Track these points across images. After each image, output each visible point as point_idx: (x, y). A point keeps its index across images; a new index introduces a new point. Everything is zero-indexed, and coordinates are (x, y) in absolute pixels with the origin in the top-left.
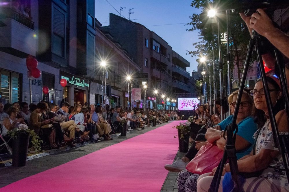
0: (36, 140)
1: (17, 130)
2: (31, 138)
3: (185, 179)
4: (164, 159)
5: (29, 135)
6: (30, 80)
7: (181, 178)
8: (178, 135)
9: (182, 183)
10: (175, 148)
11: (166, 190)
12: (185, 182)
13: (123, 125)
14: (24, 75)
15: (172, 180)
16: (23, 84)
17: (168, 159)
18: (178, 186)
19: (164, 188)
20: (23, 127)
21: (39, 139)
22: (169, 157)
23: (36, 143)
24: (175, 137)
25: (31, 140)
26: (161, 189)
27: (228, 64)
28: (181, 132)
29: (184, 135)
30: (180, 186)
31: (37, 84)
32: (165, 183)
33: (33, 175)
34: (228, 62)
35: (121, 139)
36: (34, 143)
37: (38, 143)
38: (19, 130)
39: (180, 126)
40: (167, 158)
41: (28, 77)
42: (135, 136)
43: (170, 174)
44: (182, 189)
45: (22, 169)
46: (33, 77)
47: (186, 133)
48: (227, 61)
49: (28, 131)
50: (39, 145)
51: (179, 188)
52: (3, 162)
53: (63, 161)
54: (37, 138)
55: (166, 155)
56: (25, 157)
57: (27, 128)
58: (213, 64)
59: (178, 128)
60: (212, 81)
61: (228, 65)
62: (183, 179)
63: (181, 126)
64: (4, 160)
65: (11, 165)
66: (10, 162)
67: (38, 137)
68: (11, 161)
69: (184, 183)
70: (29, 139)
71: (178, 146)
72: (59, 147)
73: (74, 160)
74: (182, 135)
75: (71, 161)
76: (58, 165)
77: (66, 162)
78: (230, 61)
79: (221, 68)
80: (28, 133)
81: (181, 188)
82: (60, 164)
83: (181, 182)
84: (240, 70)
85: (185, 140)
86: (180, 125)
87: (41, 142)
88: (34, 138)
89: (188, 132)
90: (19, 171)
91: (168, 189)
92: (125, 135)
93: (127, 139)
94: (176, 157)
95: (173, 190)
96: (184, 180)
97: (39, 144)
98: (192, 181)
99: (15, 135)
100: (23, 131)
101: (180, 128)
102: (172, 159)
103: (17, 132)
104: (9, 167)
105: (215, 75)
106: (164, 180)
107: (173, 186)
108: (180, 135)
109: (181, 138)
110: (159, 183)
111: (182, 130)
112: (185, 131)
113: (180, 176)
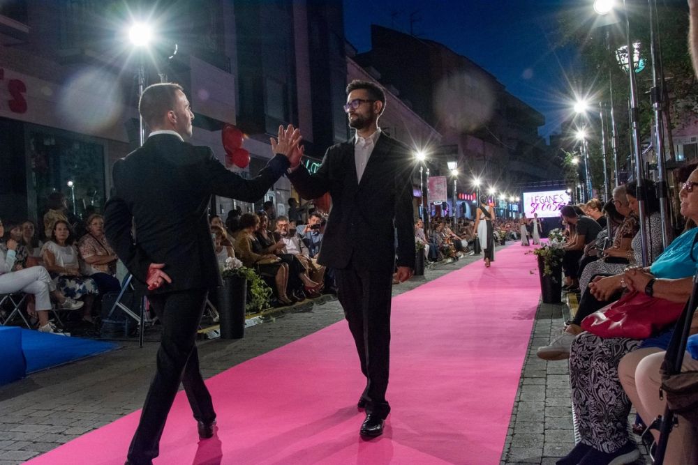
0: (259, 290)
1: (224, 270)
2: (250, 283)
3: (590, 348)
4: (514, 318)
5: (244, 279)
8: (538, 268)
9: (583, 357)
10: (533, 297)
11: (532, 378)
17: (522, 317)
19: (526, 375)
20: (234, 263)
21: (265, 287)
22: (524, 315)
23: (259, 294)
24: (531, 273)
25: (249, 288)
26: (520, 376)
27: (656, 109)
28: (545, 262)
29: (552, 268)
30: (578, 362)
32: (525, 364)
33: (262, 353)
34: (656, 105)
35: (415, 283)
36: (256, 294)
37: (264, 294)
38: (227, 269)
39: (541, 249)
40: (519, 316)
42: (442, 275)
43: (533, 347)
44: (583, 368)
45: (238, 343)
47: (555, 264)
48: (653, 102)
49: (243, 271)
50: (265, 297)
51: (576, 365)
52: (204, 331)
53: (311, 327)
54: (260, 285)
55: (516, 310)
56: (242, 322)
57: (241, 264)
58: (612, 113)
59: (539, 255)
60: (609, 150)
61: (656, 112)
63: (544, 249)
64: (204, 328)
65: (219, 335)
66: (216, 331)
67: (263, 282)
68: (217, 328)
70: (246, 286)
71: (539, 291)
72: (294, 301)
73: (332, 325)
74: (547, 268)
75: (327, 328)
76: (303, 336)
77: (318, 329)
78: (659, 101)
79: (637, 120)
80: (243, 276)
81: (580, 366)
82: (307, 334)
83: (581, 355)
84: (672, 122)
85: (554, 278)
86: (542, 247)
87: (269, 292)
88: (255, 284)
89: (559, 262)
90: (236, 347)
91: (534, 376)
92: (422, 273)
93: (426, 282)
94: (539, 314)
95: (546, 378)
96: (589, 350)
97: (266, 294)
100: (234, 271)
101: (542, 254)
102: (529, 317)
103: (224, 273)
104: (216, 340)
105: (615, 137)
106: (522, 359)
107: (545, 369)
108: (544, 268)
109: (544, 275)
110: (514, 366)
111: (546, 258)
112: (554, 259)
113: (580, 343)
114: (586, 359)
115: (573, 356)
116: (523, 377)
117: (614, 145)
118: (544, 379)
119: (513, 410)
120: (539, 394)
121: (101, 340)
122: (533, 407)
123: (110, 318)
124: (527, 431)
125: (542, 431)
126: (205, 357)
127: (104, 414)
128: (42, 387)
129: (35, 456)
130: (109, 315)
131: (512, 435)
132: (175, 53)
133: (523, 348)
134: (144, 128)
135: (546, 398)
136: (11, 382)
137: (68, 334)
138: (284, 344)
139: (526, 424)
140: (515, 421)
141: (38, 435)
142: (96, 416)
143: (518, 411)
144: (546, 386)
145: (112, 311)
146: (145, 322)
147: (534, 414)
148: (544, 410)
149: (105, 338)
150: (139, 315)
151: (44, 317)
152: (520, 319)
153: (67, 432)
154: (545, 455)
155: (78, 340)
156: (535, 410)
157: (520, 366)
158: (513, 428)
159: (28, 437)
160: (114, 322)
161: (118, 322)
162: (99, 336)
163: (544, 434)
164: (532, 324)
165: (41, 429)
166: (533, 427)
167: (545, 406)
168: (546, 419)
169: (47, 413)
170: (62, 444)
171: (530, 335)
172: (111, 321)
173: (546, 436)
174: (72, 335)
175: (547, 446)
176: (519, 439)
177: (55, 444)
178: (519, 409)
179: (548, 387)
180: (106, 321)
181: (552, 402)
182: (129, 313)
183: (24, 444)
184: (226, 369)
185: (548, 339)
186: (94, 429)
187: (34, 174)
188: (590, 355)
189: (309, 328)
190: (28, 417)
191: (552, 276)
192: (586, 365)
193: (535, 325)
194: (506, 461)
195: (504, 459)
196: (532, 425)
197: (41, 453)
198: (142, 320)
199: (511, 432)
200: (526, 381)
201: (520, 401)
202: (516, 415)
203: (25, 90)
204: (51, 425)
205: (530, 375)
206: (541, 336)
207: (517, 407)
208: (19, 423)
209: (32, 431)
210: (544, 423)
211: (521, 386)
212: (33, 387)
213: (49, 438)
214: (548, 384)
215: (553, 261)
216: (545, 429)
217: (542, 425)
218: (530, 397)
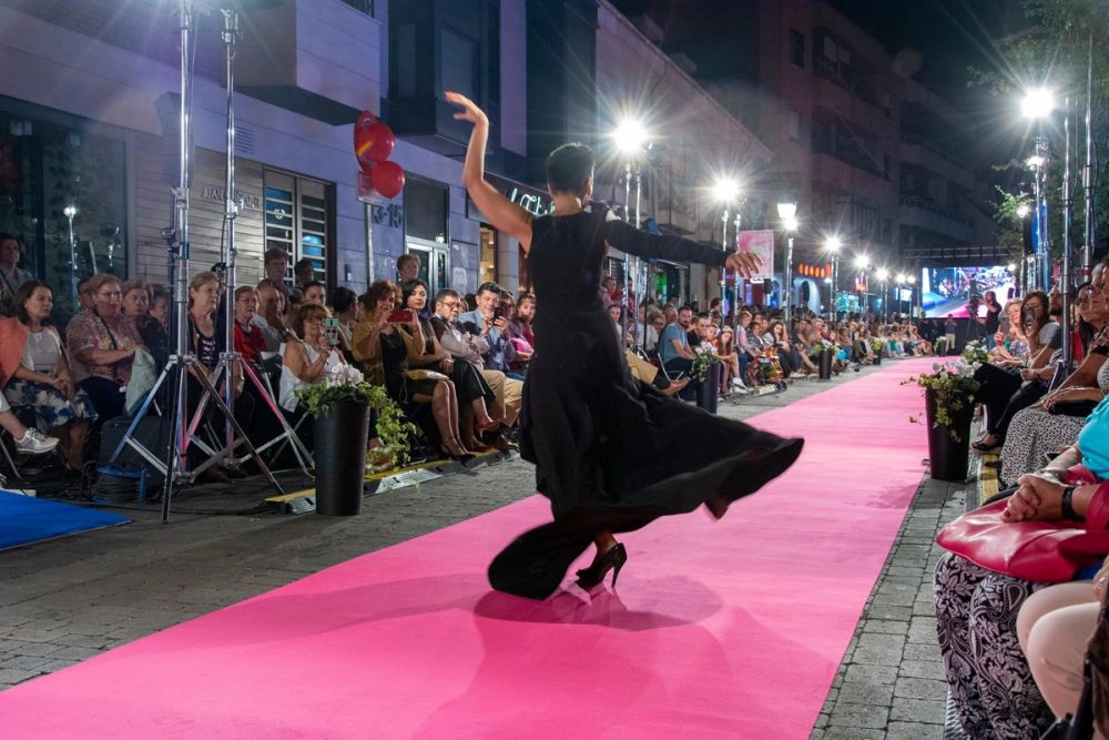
0: (391, 427)
1: (328, 386)
2: (375, 414)
3: (973, 578)
4: (870, 504)
5: (367, 405)
6: (366, 204)
7: (958, 574)
8: (925, 412)
9: (959, 596)
10: (910, 464)
11: (883, 620)
12: (972, 591)
13: (705, 374)
14: (340, 188)
15: (903, 583)
16: (340, 220)
17: (887, 503)
18: (944, 603)
19: (872, 613)
20: (347, 375)
21: (402, 421)
22: (888, 500)
23: (392, 435)
24: (912, 421)
25: (373, 423)
26: (860, 614)
28: (939, 402)
29: (950, 414)
30: (951, 605)
31: (386, 219)
32: (875, 593)
33: (388, 545)
36: (386, 435)
37: (400, 435)
38: (333, 384)
39: (934, 377)
40: (881, 501)
41: (361, 194)
43: (895, 562)
44: (960, 617)
45: (347, 523)
46: (377, 194)
47: (958, 405)
49: (363, 391)
50: (401, 442)
51: (947, 611)
52: (287, 498)
54: (394, 417)
55: (876, 488)
57: (361, 377)
58: (1088, 120)
59: (928, 386)
63: (938, 376)
64: (289, 492)
65: (313, 508)
66: (308, 500)
67: (400, 413)
68: (311, 493)
69: (969, 594)
70: (368, 419)
71: (926, 455)
74: (941, 412)
76: (469, 517)
77: (499, 504)
80: (363, 399)
81: (954, 613)
82: (479, 512)
83: (955, 592)
85: (954, 433)
86: (934, 373)
87: (410, 432)
88: (385, 416)
89: (966, 402)
90: (341, 531)
91: (888, 616)
94: (919, 499)
95: (910, 623)
96: (970, 582)
97: (404, 437)
98: (1001, 595)
99: (319, 405)
100: (346, 389)
101: (934, 386)
102: (898, 504)
103: (328, 391)
104: (307, 517)
105: (1091, 166)
106: (871, 581)
107: (910, 604)
108: (936, 411)
109: (936, 426)
110: (853, 594)
111: (941, 394)
112: (956, 397)
113: (953, 568)
114: (964, 597)
115: (939, 593)
116: (865, 617)
117: (1086, 182)
118: (905, 625)
119: (834, 680)
120: (890, 652)
121: (92, 506)
122: (875, 676)
123: (113, 467)
124: (855, 721)
125: (884, 724)
126: (281, 546)
127: (67, 647)
130: (112, 460)
131: (825, 728)
133: (876, 563)
135: (903, 659)
137: (31, 493)
138: (430, 529)
139: (854, 708)
140: (835, 701)
142: (53, 649)
143: (844, 681)
144: (907, 637)
145: (117, 452)
146: (177, 478)
147: (873, 691)
148: (894, 684)
149: (101, 503)
150: (166, 463)
152: (881, 506)
155: (49, 505)
156: (875, 681)
157: (865, 596)
158: (829, 715)
160: (120, 474)
161: (128, 474)
162: (89, 498)
163: (886, 729)
164: (902, 517)
166: (866, 715)
167: (898, 676)
168: (896, 702)
171: (893, 539)
172: (115, 472)
173: (889, 735)
174: (38, 494)
178: (847, 678)
179: (910, 640)
180: (105, 471)
181: (911, 669)
182: (149, 459)
184: (314, 572)
185: (927, 548)
186: (43, 673)
189: (484, 501)
191: (949, 428)
192: (965, 611)
193: (907, 520)
198: (170, 472)
199: (824, 720)
200: (871, 626)
201: (851, 663)
202: (839, 689)
205: (881, 616)
206: (916, 541)
207: (844, 674)
210: (890, 708)
211: (858, 636)
214: (911, 633)
215: (954, 400)
216: (889, 721)
217: (886, 712)
218: (871, 657)
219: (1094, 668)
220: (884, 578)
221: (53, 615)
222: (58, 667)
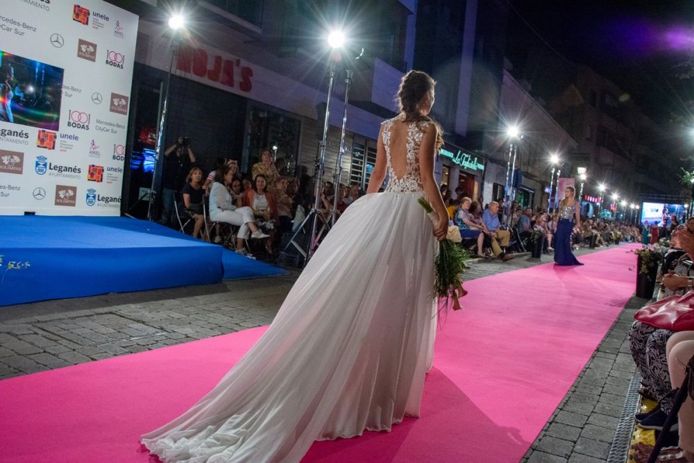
4: (606, 304)
7: (637, 331)
8: (636, 267)
9: (638, 340)
10: (628, 289)
11: (605, 352)
13: (537, 240)
15: (616, 338)
17: (613, 304)
19: (601, 349)
22: (616, 303)
24: (630, 269)
26: (595, 348)
28: (643, 262)
29: (648, 268)
30: (635, 344)
32: (603, 341)
35: (531, 263)
39: (642, 251)
40: (611, 303)
43: (614, 329)
47: (652, 265)
51: (634, 347)
55: (610, 298)
59: (639, 255)
62: (641, 332)
63: (644, 251)
71: (635, 286)
74: (644, 267)
83: (636, 338)
85: (649, 277)
86: (643, 249)
89: (655, 263)
91: (608, 351)
92: (539, 257)
93: (541, 263)
94: (629, 304)
95: (617, 355)
96: (643, 334)
98: (661, 338)
101: (642, 255)
102: (620, 305)
106: (602, 336)
107: (618, 348)
108: (641, 266)
109: (641, 272)
110: (594, 341)
111: (644, 258)
112: (651, 260)
113: (634, 328)
114: (641, 341)
115: (630, 339)
116: (598, 350)
118: (615, 356)
119: (580, 374)
120: (606, 366)
121: (276, 266)
122: (598, 374)
123: (285, 252)
124: (587, 391)
125: (599, 394)
128: (230, 291)
129: (219, 335)
130: (285, 249)
131: (573, 392)
132: (361, 55)
133: (605, 329)
134: (329, 110)
135: (612, 369)
136: (212, 284)
137: (254, 258)
139: (587, 386)
140: (579, 382)
141: (223, 322)
142: (262, 317)
143: (584, 375)
144: (615, 360)
145: (287, 246)
147: (596, 380)
148: (606, 378)
149: (280, 265)
150: (306, 252)
151: (239, 244)
152: (611, 305)
153: (241, 324)
154: (594, 411)
155: (260, 263)
156: (598, 376)
157: (598, 342)
158: (576, 387)
159: (216, 322)
160: (288, 255)
161: (291, 255)
162: (276, 263)
163: (600, 396)
164: (620, 311)
165: (226, 318)
166: (592, 389)
167: (609, 376)
168: (606, 385)
169: (231, 309)
170: (237, 331)
171: (614, 320)
172: (285, 254)
173: (601, 398)
174: (257, 259)
175: (599, 405)
176: (577, 395)
177: (232, 330)
178: (586, 374)
179: (616, 362)
180: (283, 253)
181: (615, 373)
182: (299, 250)
183: (214, 326)
186: (259, 326)
187: (249, 138)
188: (643, 338)
190: (219, 309)
191: (646, 275)
192: (641, 347)
193: (623, 312)
194: (561, 409)
195: (560, 407)
196: (592, 387)
197: (223, 334)
198: (307, 256)
199: (573, 389)
200: (599, 354)
201: (588, 368)
202: (582, 377)
203: (252, 76)
204: (232, 317)
205: (604, 350)
206: (625, 322)
207: (584, 372)
208: (212, 312)
209: (219, 318)
210: (603, 387)
211: (593, 357)
212: (225, 290)
213: (229, 326)
214: (617, 359)
215: (650, 262)
216: (602, 392)
217: (601, 389)
218: (597, 367)
219: (690, 369)
220: (608, 335)
221: (262, 305)
222: (264, 324)
